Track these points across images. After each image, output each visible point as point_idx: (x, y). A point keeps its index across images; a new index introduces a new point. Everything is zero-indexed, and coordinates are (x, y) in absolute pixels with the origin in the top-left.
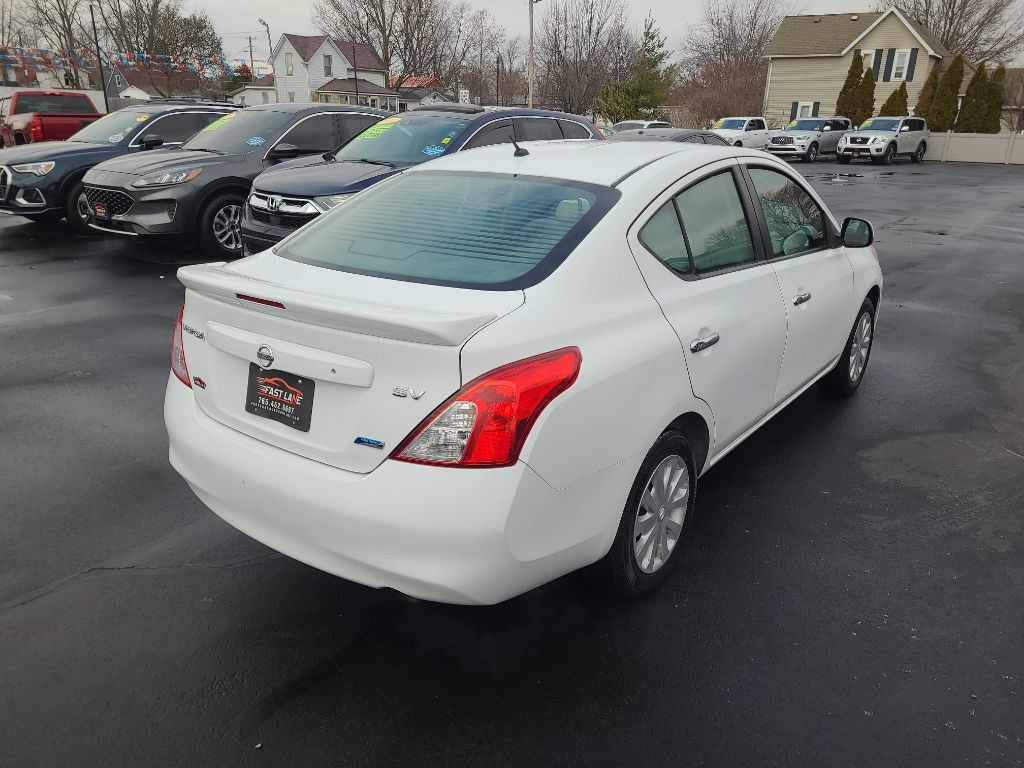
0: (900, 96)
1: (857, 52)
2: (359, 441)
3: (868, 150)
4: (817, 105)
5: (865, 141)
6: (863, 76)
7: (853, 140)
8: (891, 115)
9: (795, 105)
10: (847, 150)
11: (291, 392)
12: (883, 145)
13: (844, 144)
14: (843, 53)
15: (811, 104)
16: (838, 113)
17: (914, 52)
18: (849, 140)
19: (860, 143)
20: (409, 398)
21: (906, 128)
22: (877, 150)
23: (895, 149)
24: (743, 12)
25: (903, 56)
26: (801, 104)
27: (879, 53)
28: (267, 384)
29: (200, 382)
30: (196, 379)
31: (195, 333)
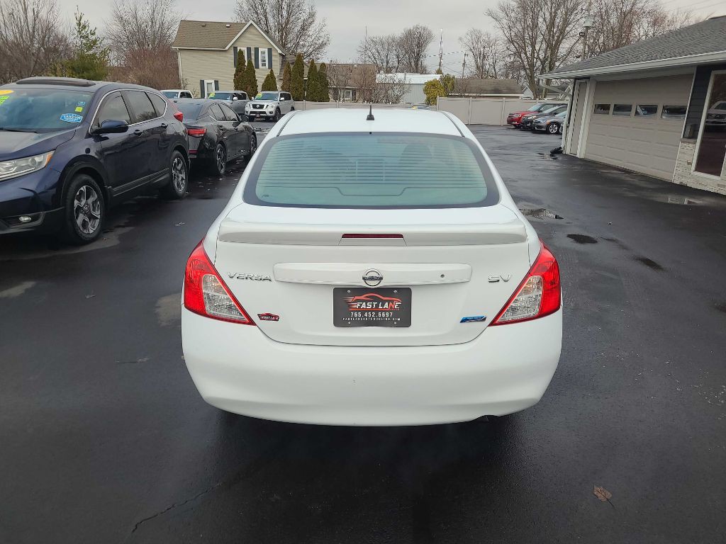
0: (271, 78)
1: (235, 48)
2: (464, 321)
3: (265, 113)
4: (216, 82)
5: (262, 107)
6: (246, 64)
7: (254, 106)
8: (269, 90)
9: (202, 82)
10: (251, 112)
11: (386, 301)
12: (273, 110)
13: (249, 109)
14: (227, 48)
15: (213, 81)
16: (236, 88)
17: (270, 50)
18: (251, 106)
19: (259, 108)
20: (501, 281)
21: (282, 99)
22: (271, 113)
23: (280, 112)
24: (144, 14)
25: (263, 53)
26: (206, 82)
27: (249, 49)
28: (357, 301)
29: (270, 317)
30: (263, 315)
31: (254, 278)
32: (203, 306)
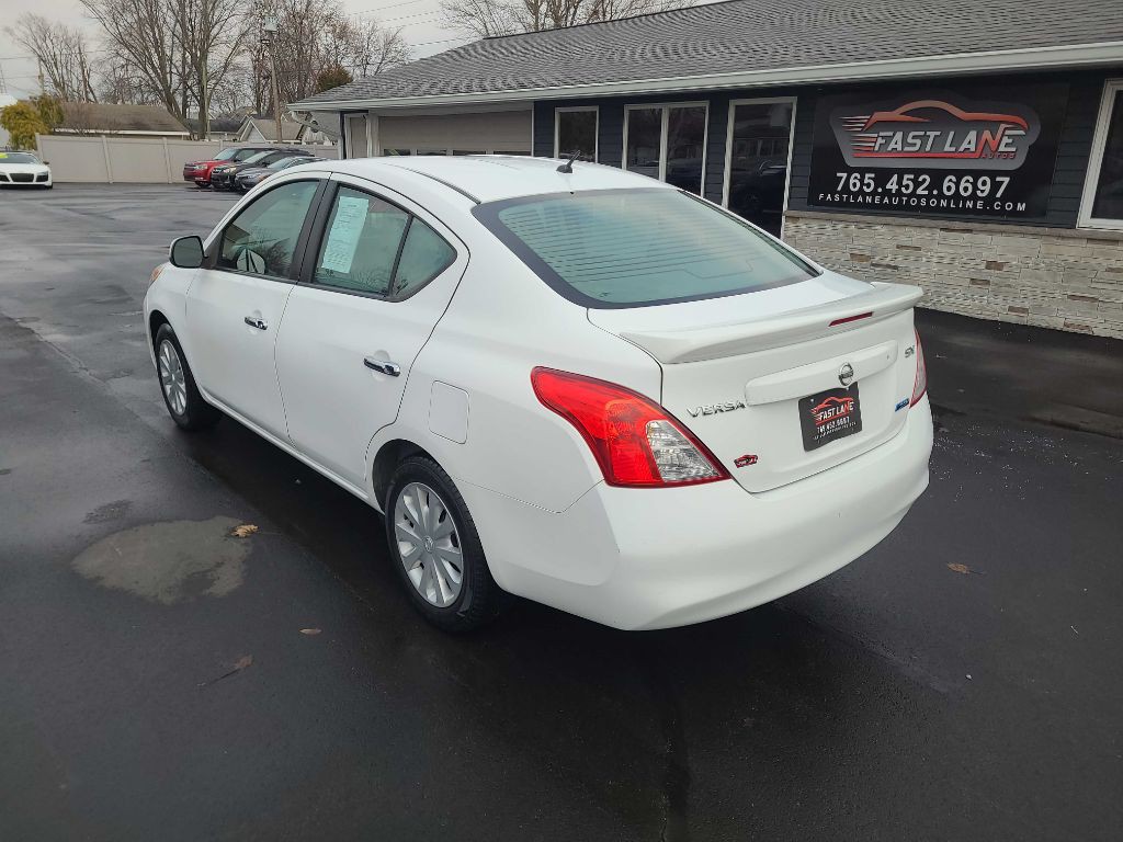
2: (898, 408)
11: (842, 404)
28: (821, 411)
29: (749, 460)
30: (740, 460)
31: (724, 409)
32: (656, 474)
